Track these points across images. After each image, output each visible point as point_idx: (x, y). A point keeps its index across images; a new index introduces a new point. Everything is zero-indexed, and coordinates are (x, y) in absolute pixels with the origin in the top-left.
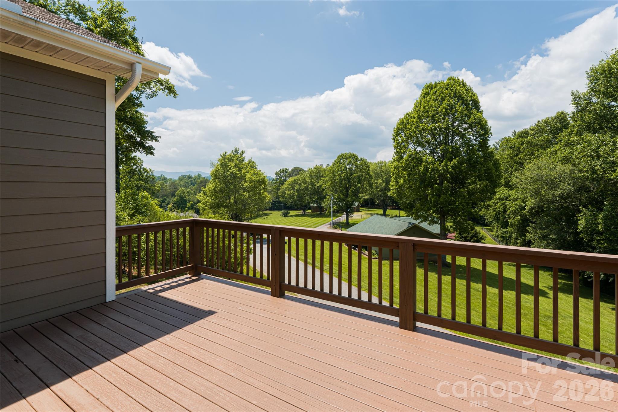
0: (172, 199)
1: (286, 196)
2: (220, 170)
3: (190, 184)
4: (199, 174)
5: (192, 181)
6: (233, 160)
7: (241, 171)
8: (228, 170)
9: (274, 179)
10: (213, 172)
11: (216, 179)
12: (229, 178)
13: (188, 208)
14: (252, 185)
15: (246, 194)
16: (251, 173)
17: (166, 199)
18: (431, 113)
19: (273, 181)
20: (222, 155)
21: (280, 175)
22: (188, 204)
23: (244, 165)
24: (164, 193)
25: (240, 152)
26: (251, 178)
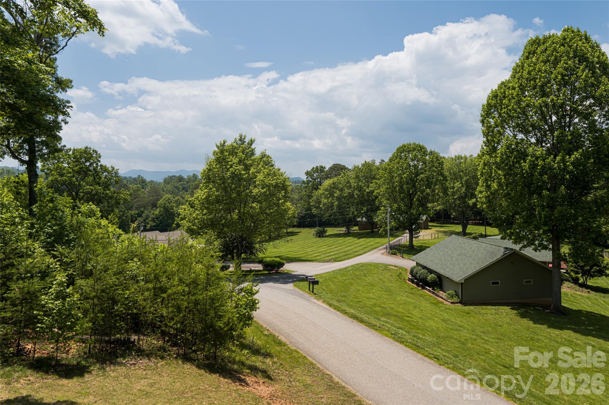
0: (152, 212)
1: (321, 206)
2: (214, 168)
3: (181, 189)
4: (193, 174)
5: (184, 184)
6: (237, 153)
7: (250, 170)
8: (228, 169)
9: (304, 182)
10: (204, 171)
11: (209, 182)
12: (229, 181)
13: (176, 224)
14: (265, 192)
15: (257, 205)
16: (263, 172)
17: (143, 212)
18: (539, 82)
19: (303, 185)
20: (219, 145)
21: (313, 175)
22: (176, 218)
23: (253, 161)
24: (140, 203)
25: (247, 140)
26: (263, 181)
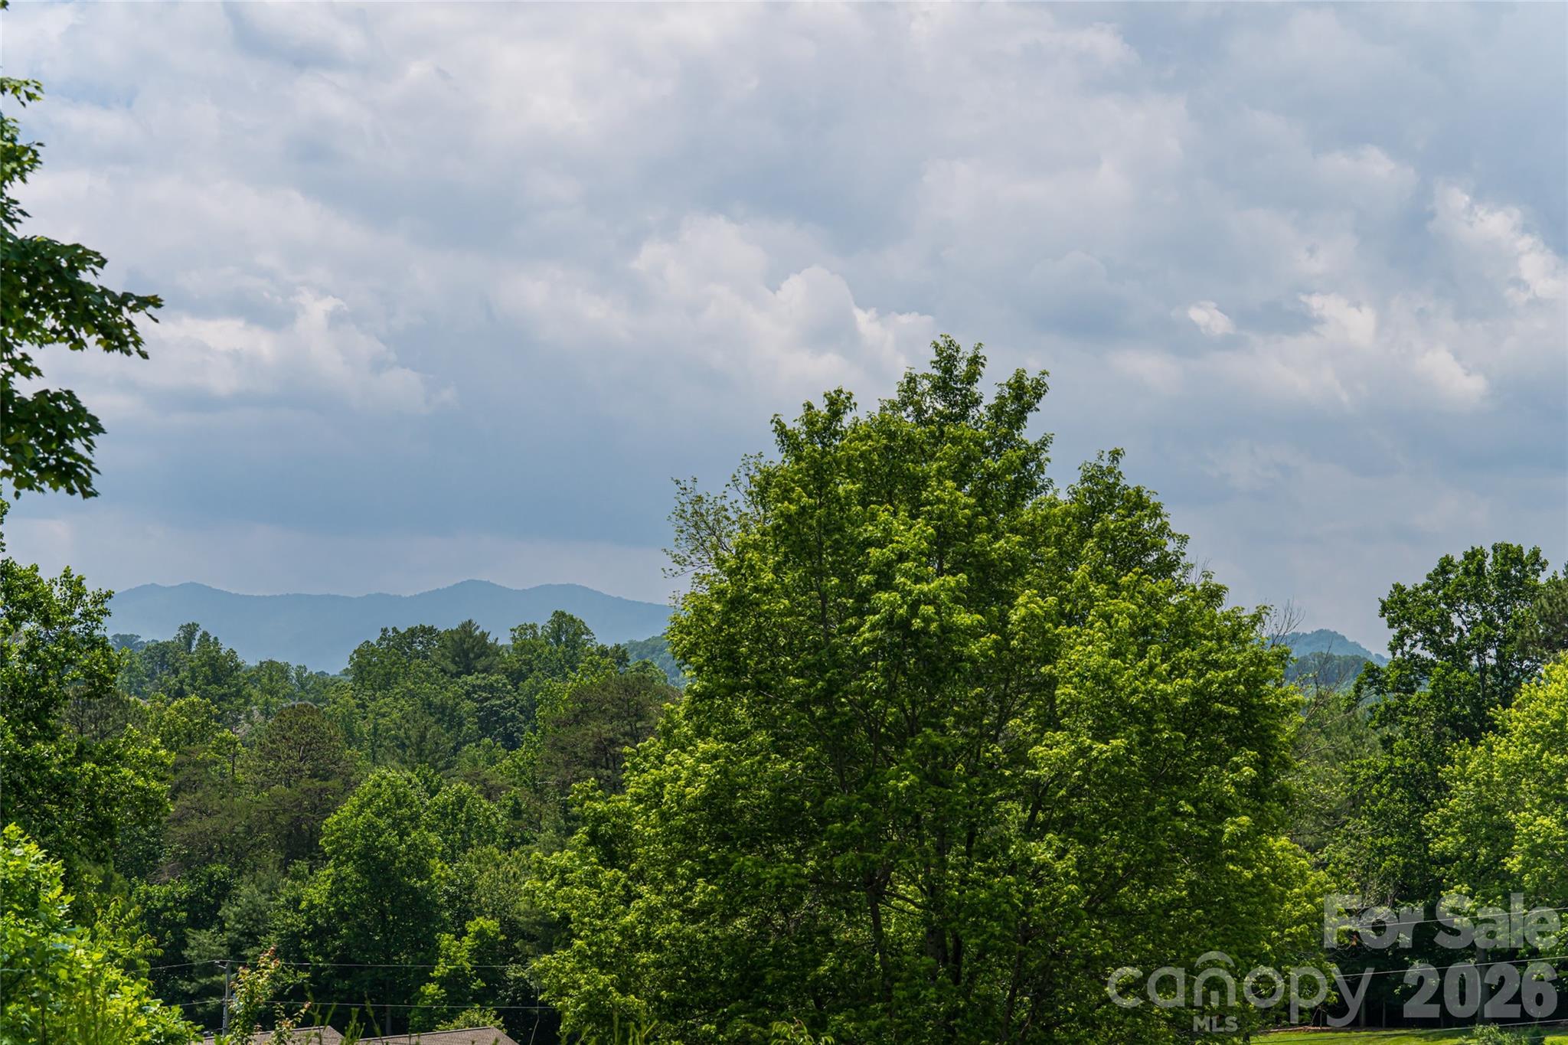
0: (287, 889)
1: (1513, 864)
2: (768, 591)
3: (470, 726)
4: (560, 616)
5: (491, 688)
6: (921, 482)
7: (1009, 600)
8: (863, 597)
9: (1372, 669)
10: (701, 613)
11: (731, 691)
12: (873, 681)
13: (443, 982)
14: (1116, 761)
15: (1061, 855)
16: (1107, 617)
17: (223, 891)
19: (1370, 698)
20: (794, 423)
21: (1445, 623)
22: (446, 939)
23: (1033, 534)
24: (209, 824)
25: (988, 389)
26: (1108, 682)
